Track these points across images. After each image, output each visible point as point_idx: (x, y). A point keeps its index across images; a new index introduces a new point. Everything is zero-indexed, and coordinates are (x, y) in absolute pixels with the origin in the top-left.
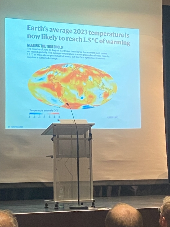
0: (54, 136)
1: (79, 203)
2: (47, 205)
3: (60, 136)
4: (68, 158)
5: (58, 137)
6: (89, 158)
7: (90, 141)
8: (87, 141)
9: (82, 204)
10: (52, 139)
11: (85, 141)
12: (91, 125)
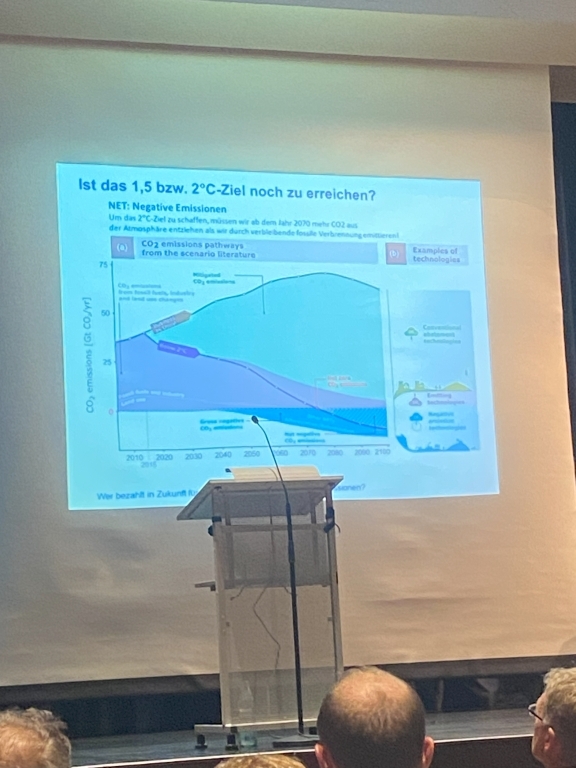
0: (215, 520)
1: (301, 729)
3: (234, 521)
4: (260, 590)
5: (228, 523)
7: (330, 532)
9: (313, 731)
11: (315, 533)
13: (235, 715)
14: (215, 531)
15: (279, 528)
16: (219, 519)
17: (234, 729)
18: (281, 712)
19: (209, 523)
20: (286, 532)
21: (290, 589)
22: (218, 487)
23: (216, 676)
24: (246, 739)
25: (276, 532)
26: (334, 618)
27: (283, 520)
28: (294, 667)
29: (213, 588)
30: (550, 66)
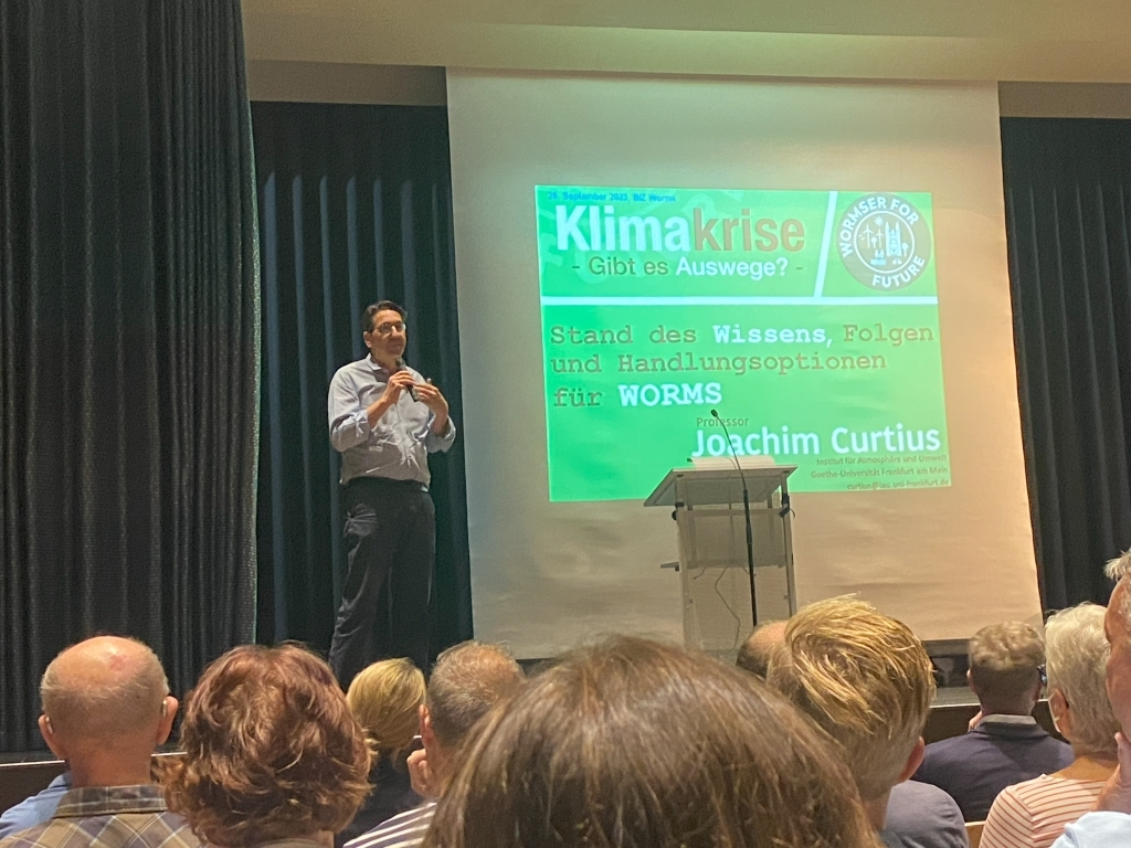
0: (678, 505)
3: (695, 507)
4: (722, 569)
5: (690, 508)
6: (784, 568)
7: (786, 516)
8: (776, 517)
10: (674, 515)
11: (771, 517)
12: (788, 472)
14: (678, 515)
15: (738, 512)
16: (682, 505)
19: (673, 508)
20: (744, 517)
21: (748, 569)
22: (679, 476)
25: (734, 517)
26: (790, 597)
27: (741, 506)
29: (677, 569)
30: (999, 82)
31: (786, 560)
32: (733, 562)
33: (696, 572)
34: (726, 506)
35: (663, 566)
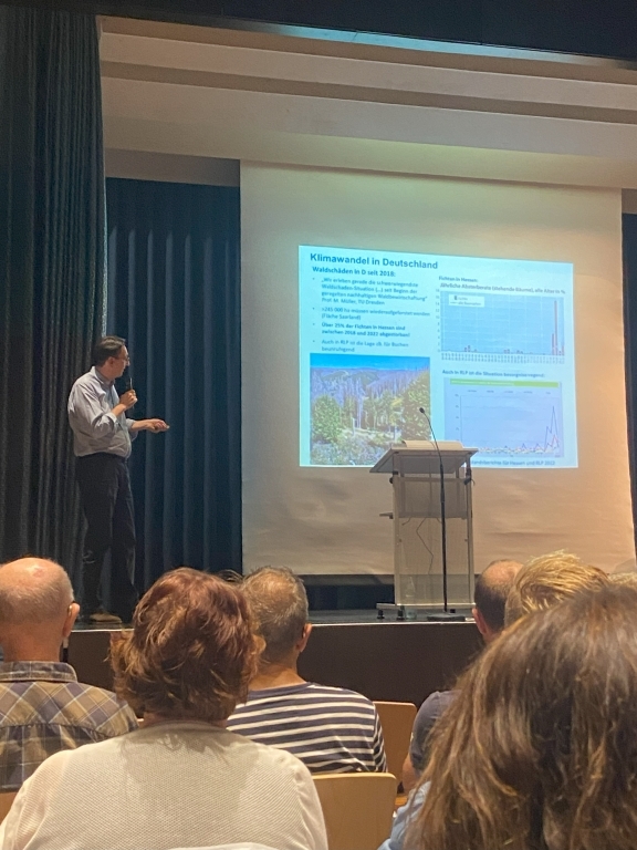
0: (395, 473)
1: (446, 610)
2: (381, 613)
3: (406, 475)
4: (423, 519)
5: (402, 476)
6: (466, 520)
7: (468, 484)
8: (462, 484)
9: (453, 611)
10: (391, 481)
11: (458, 484)
12: (471, 453)
13: (403, 598)
14: (395, 481)
15: (436, 480)
16: (397, 473)
17: (402, 607)
18: (433, 599)
19: (391, 475)
20: (439, 484)
21: (441, 520)
22: (397, 452)
23: (392, 576)
24: (410, 614)
25: (433, 484)
26: (469, 540)
27: (439, 476)
28: (442, 572)
29: (391, 517)
30: (623, 190)
31: (467, 515)
32: (430, 515)
33: (405, 520)
34: (427, 475)
35: (382, 515)
